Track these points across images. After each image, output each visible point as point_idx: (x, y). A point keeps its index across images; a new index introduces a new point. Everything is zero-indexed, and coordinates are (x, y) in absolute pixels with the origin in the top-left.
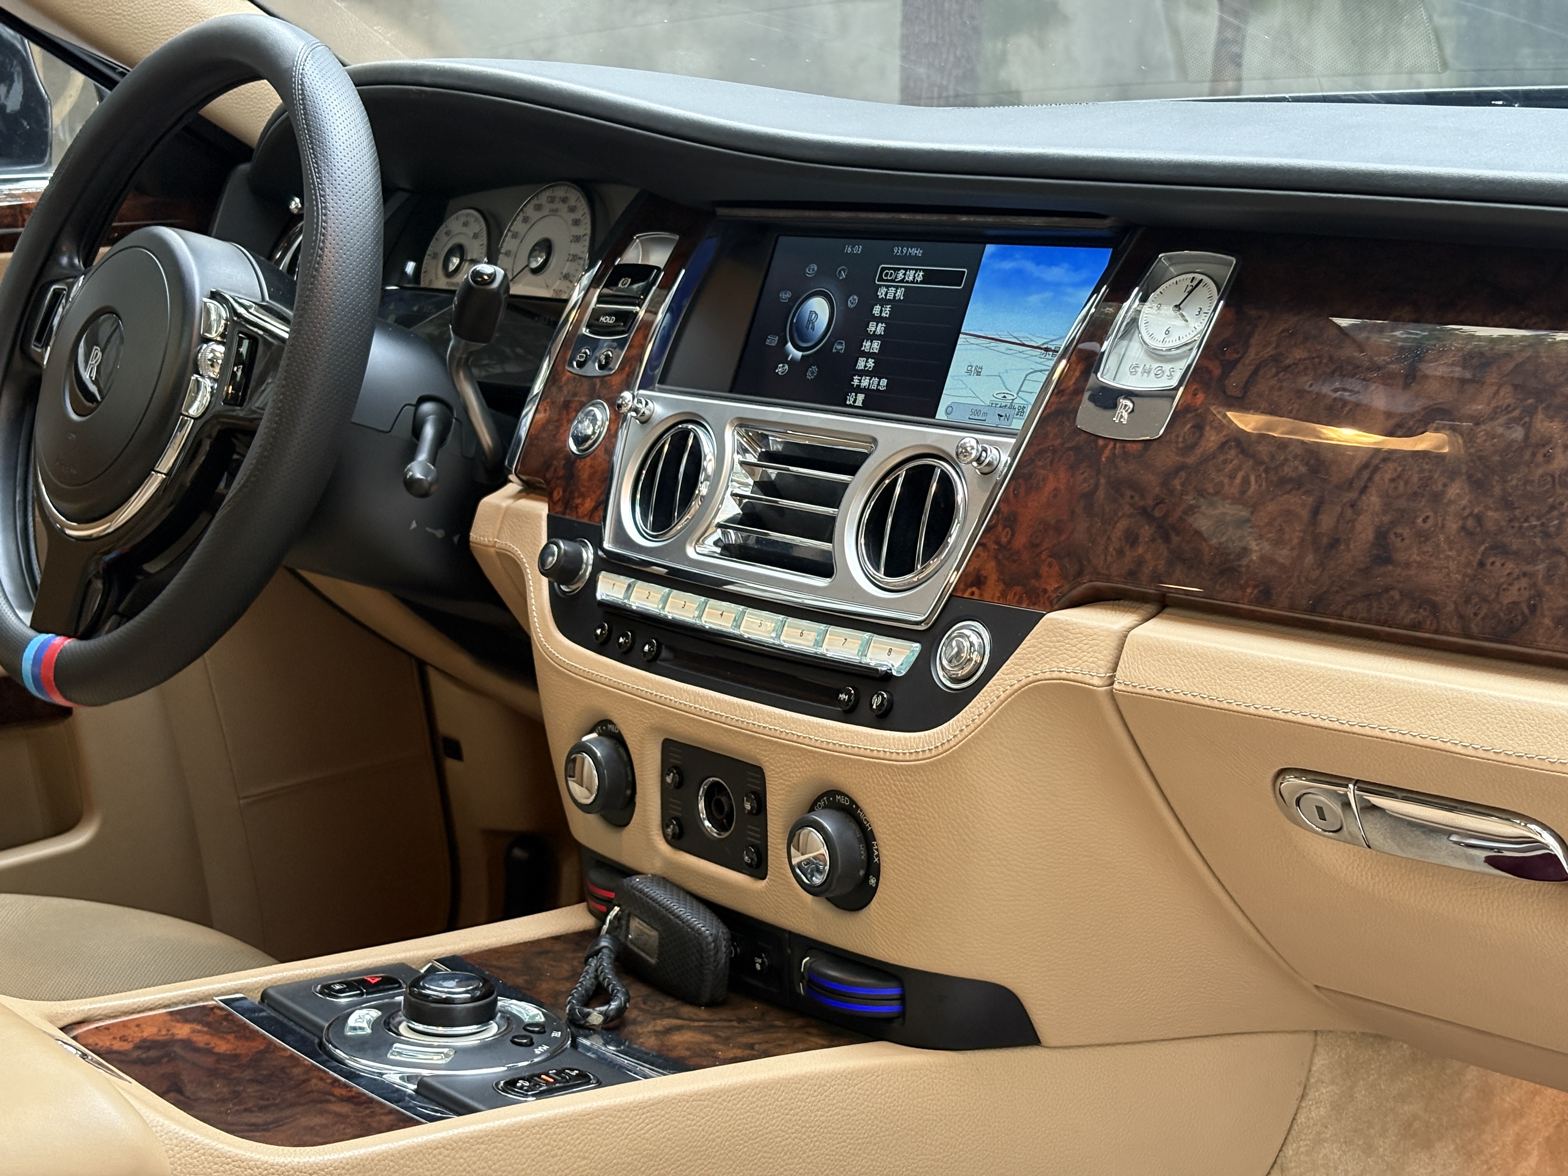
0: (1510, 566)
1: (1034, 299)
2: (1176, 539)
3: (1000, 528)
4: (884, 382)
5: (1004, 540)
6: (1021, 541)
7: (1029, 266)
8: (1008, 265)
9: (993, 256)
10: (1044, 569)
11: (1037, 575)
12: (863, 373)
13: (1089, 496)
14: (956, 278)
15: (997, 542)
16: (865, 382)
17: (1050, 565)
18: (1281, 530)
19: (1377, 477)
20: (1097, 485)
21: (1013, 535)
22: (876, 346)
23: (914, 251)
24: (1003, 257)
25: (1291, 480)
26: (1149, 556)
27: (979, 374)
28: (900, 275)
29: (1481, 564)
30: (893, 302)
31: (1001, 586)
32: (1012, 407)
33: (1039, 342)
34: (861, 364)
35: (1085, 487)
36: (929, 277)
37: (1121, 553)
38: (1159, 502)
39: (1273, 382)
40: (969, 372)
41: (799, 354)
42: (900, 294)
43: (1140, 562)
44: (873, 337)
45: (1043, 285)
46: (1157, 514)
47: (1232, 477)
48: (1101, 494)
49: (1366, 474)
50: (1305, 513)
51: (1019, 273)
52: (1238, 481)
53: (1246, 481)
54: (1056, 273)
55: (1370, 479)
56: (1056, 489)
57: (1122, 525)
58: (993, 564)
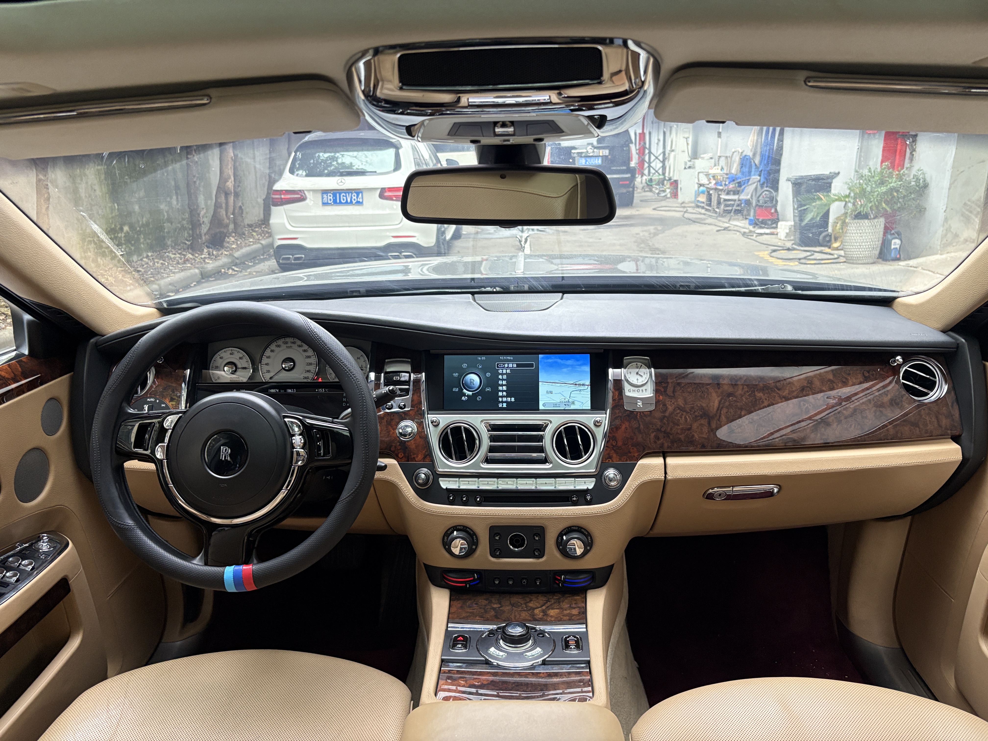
0: (764, 429)
1: (565, 370)
2: (671, 437)
3: (611, 441)
4: (513, 399)
5: (614, 444)
6: (620, 444)
7: (559, 361)
8: (550, 361)
9: (543, 358)
10: (631, 450)
11: (630, 453)
12: (502, 397)
13: (638, 428)
14: (532, 365)
15: (612, 445)
16: (505, 399)
17: (633, 449)
18: (701, 429)
19: (722, 412)
20: (639, 425)
21: (617, 442)
22: (505, 388)
23: (509, 358)
24: (548, 358)
25: (698, 416)
26: (664, 442)
27: (552, 393)
28: (506, 366)
29: (757, 430)
30: (506, 374)
31: (618, 457)
32: (568, 402)
33: (572, 382)
34: (500, 394)
35: (636, 426)
36: (518, 365)
37: (655, 442)
38: (662, 427)
39: (681, 391)
40: (547, 392)
41: (471, 393)
42: (508, 371)
43: (663, 444)
44: (502, 385)
45: (567, 366)
46: (663, 430)
47: (681, 418)
48: (642, 426)
49: (719, 411)
50: (706, 424)
51: (556, 362)
52: (683, 418)
53: (685, 418)
54: (569, 362)
55: (720, 413)
56: (626, 427)
57: (653, 435)
58: (613, 451)
